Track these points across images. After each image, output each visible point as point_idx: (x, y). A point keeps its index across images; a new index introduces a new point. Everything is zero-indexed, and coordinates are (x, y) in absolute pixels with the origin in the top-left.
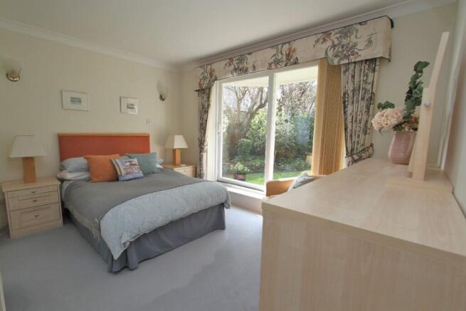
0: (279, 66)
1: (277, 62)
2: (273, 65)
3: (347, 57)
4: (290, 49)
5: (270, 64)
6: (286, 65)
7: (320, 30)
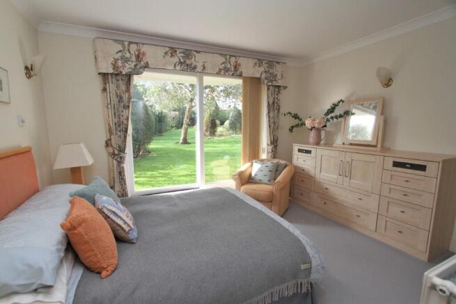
0: (227, 74)
1: (227, 70)
2: (223, 71)
3: (272, 81)
4: (236, 62)
5: (220, 70)
6: (233, 75)
7: (261, 57)
